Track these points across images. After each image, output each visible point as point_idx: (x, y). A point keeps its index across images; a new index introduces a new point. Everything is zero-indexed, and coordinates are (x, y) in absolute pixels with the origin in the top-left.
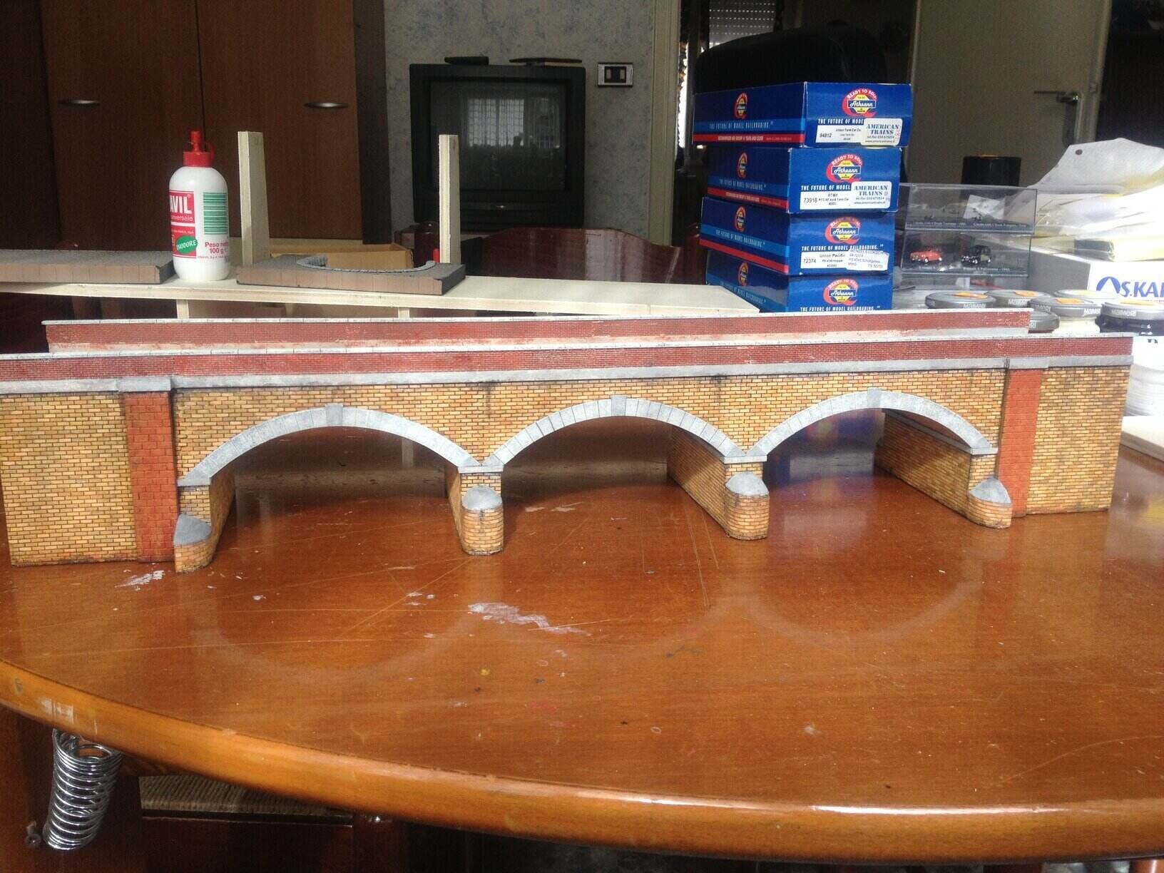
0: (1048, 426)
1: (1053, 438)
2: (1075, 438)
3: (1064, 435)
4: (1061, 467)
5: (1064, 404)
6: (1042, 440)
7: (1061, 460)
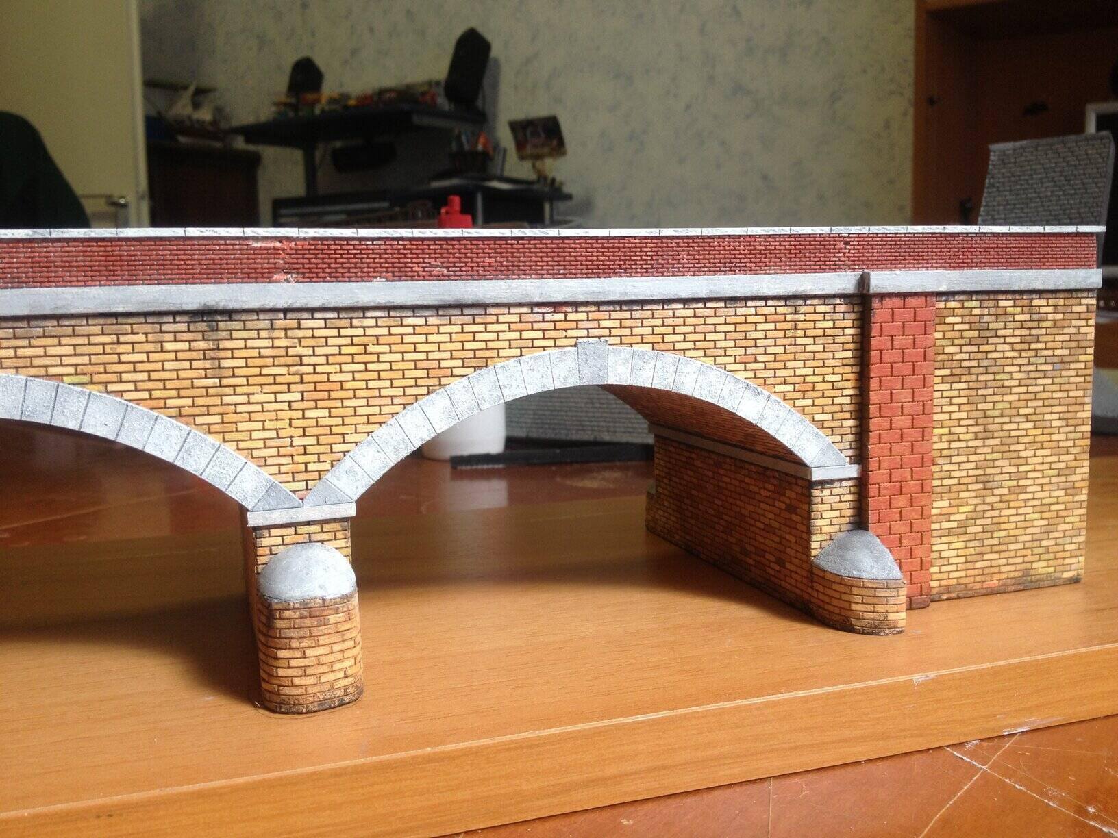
0: (954, 416)
1: (967, 441)
2: (1009, 440)
3: (988, 433)
4: (988, 500)
5: (981, 370)
6: (945, 445)
7: (986, 484)
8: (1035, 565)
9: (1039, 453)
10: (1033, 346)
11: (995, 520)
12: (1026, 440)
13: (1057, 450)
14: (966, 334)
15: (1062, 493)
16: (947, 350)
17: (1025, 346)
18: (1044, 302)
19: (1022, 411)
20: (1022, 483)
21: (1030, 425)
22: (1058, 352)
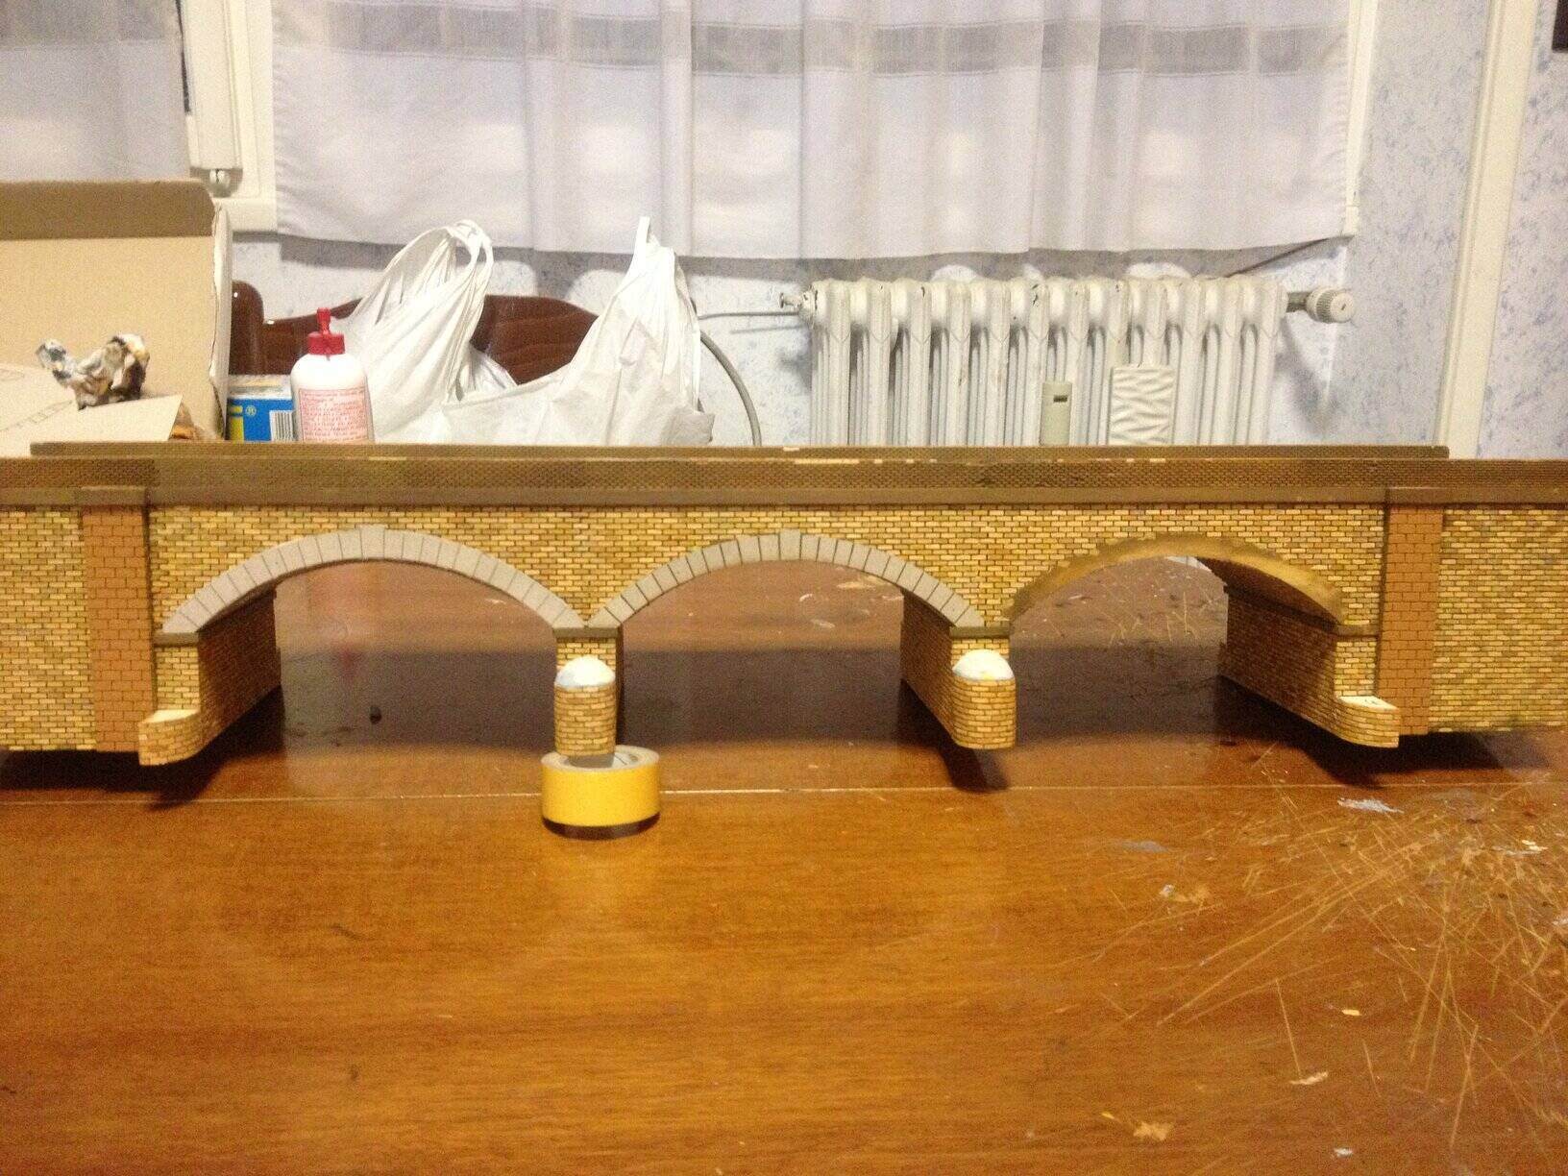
0: (1458, 595)
1: (1467, 614)
2: (1502, 615)
3: (1485, 610)
4: (1483, 660)
5: (1482, 561)
6: (1449, 616)
7: (1482, 648)
8: (1522, 713)
9: (1530, 627)
10: (1528, 545)
11: (1489, 676)
12: (1519, 616)
13: (1546, 626)
14: (1470, 534)
15: (1550, 659)
16: (1453, 545)
17: (1521, 545)
18: (1539, 512)
19: (1516, 595)
20: (1513, 649)
21: (1524, 605)
22: (1549, 551)
